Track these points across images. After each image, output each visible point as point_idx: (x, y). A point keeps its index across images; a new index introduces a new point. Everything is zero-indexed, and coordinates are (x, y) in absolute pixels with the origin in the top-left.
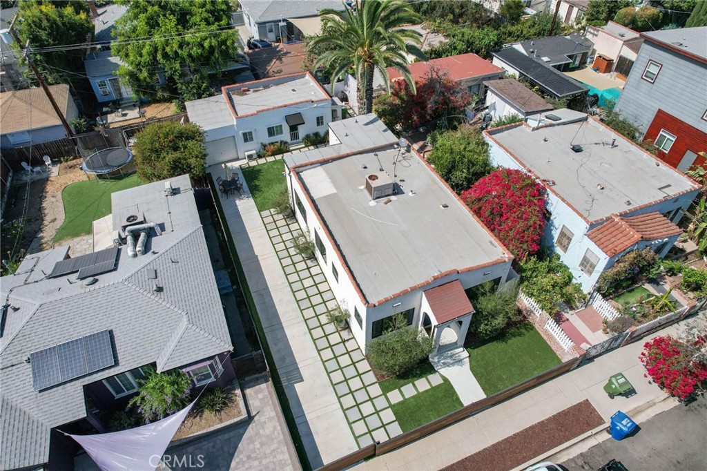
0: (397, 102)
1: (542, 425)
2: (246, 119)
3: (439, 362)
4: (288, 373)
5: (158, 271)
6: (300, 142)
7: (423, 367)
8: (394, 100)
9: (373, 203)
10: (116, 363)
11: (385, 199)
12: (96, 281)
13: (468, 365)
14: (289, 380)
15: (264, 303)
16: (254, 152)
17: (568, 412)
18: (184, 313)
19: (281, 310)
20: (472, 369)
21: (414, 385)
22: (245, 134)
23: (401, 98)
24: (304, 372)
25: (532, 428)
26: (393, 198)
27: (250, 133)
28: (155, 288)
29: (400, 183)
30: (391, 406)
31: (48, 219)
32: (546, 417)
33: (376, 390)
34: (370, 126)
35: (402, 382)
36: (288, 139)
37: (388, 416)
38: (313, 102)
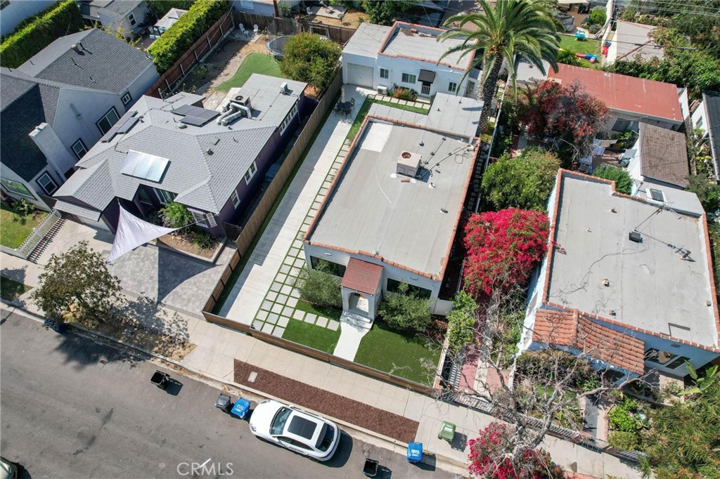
0: (526, 102)
1: (368, 408)
2: (386, 58)
3: (346, 316)
4: (258, 255)
5: (220, 142)
6: (428, 98)
7: (334, 311)
8: (524, 99)
9: (394, 175)
10: (161, 182)
11: (406, 178)
12: (186, 127)
13: (364, 334)
14: (255, 259)
15: (288, 203)
16: (385, 88)
17: (396, 417)
18: (211, 176)
19: (293, 214)
20: (363, 340)
21: (317, 318)
22: (382, 70)
23: (531, 99)
24: (267, 261)
25: (359, 404)
26: (413, 180)
27: (387, 71)
28: (207, 150)
29: (434, 172)
30: (291, 318)
31: (226, 72)
32: (377, 407)
33: (293, 303)
34: (467, 112)
35: (313, 310)
36: (419, 91)
37: (284, 322)
38: (450, 67)
